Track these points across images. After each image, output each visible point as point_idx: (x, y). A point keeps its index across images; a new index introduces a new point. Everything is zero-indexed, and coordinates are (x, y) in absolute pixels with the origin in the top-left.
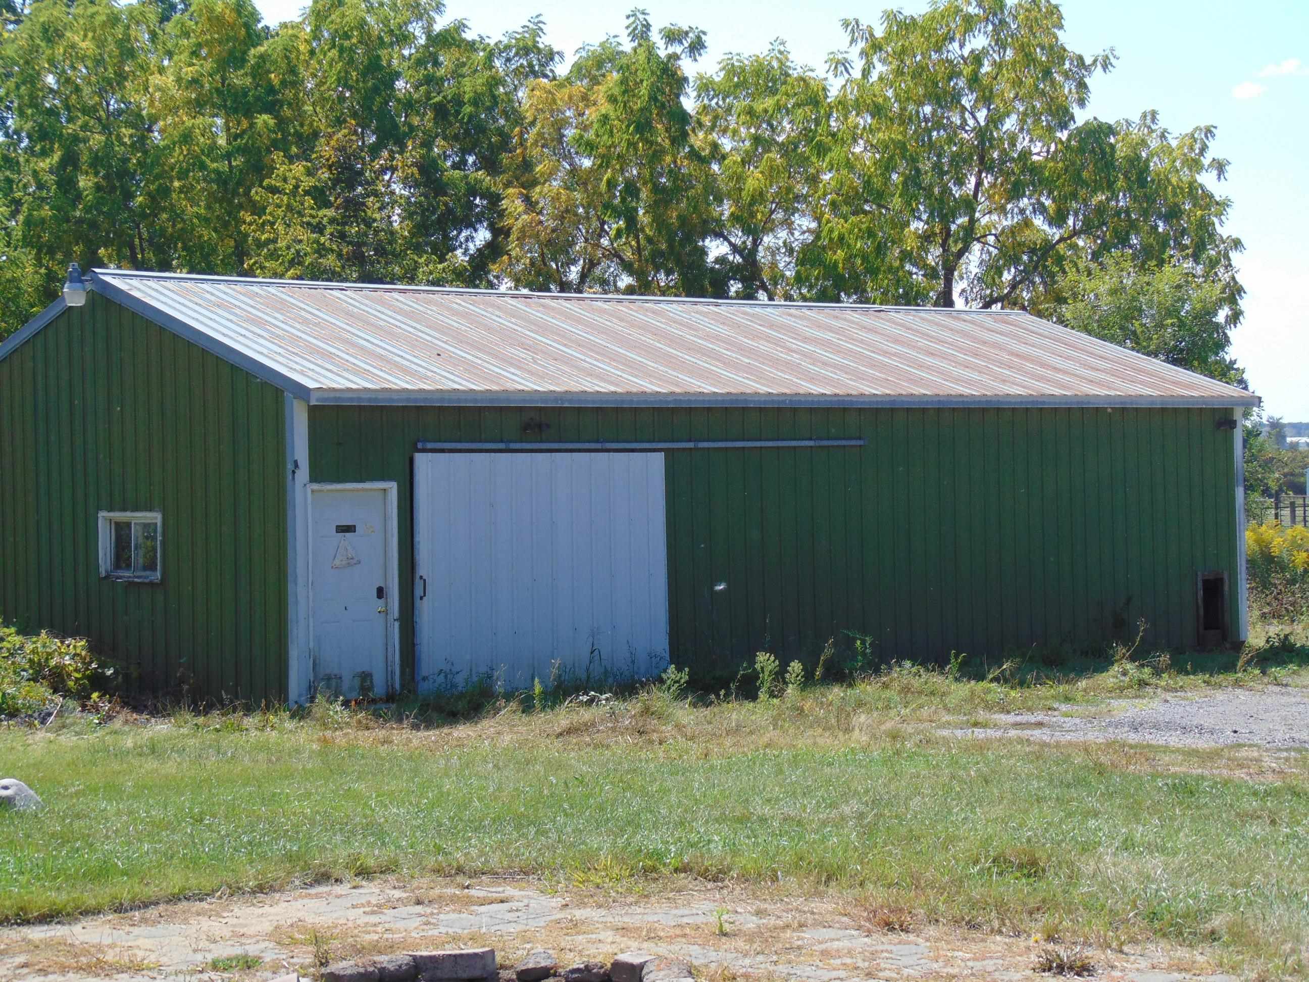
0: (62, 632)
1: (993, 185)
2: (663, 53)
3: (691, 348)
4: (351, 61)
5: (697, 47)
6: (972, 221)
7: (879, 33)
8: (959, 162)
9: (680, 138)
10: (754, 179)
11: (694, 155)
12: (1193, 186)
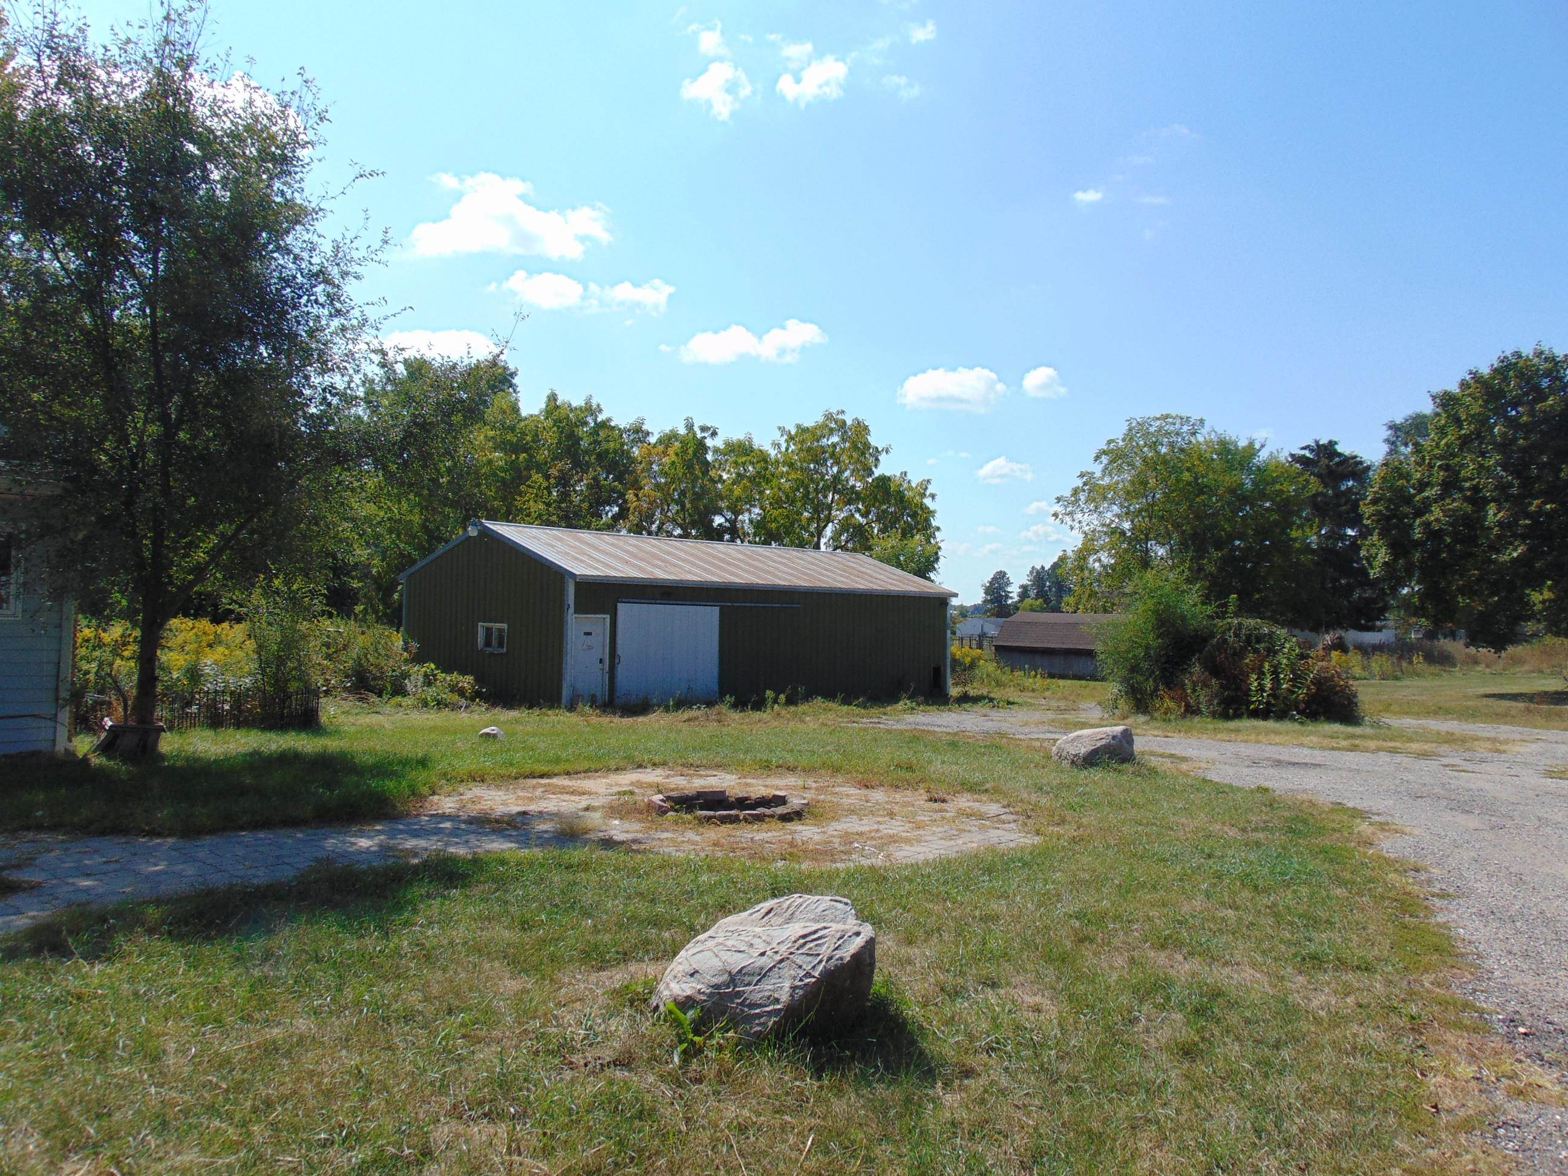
0: (463, 672)
1: (839, 499)
2: (699, 435)
3: (729, 564)
4: (562, 432)
5: (714, 434)
6: (830, 514)
7: (793, 433)
8: (826, 488)
9: (705, 473)
10: (737, 491)
11: (712, 480)
12: (922, 504)
